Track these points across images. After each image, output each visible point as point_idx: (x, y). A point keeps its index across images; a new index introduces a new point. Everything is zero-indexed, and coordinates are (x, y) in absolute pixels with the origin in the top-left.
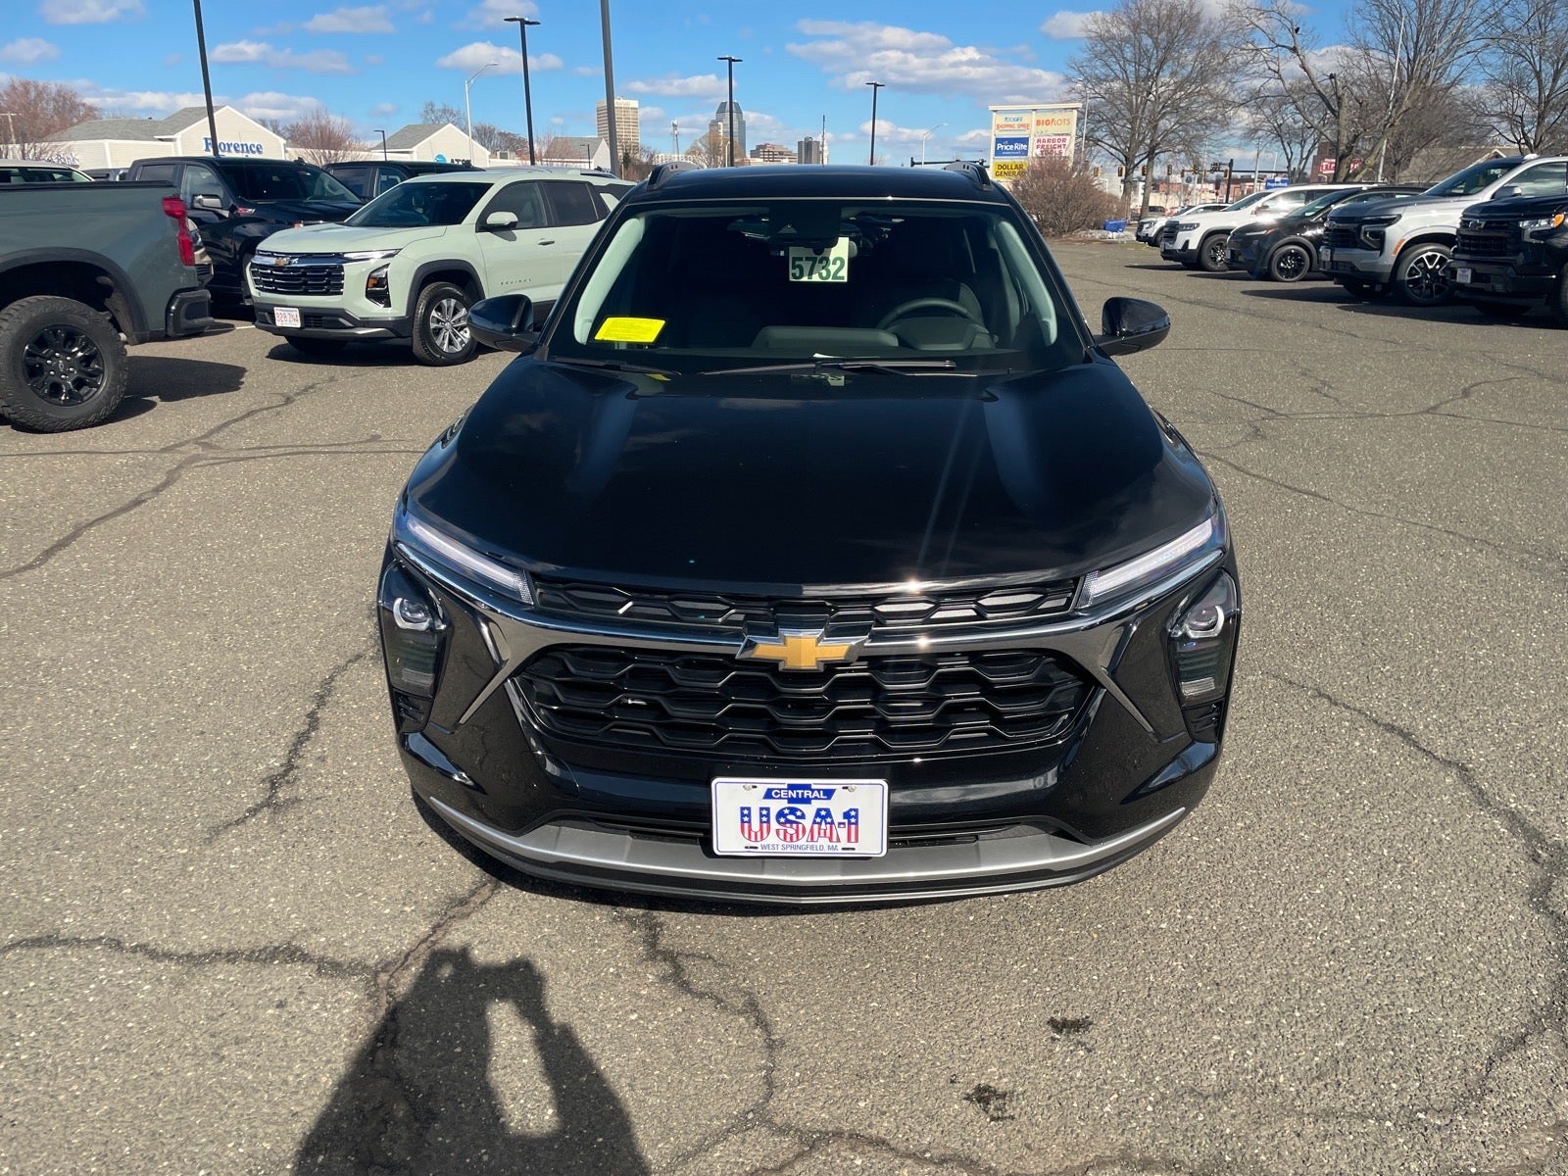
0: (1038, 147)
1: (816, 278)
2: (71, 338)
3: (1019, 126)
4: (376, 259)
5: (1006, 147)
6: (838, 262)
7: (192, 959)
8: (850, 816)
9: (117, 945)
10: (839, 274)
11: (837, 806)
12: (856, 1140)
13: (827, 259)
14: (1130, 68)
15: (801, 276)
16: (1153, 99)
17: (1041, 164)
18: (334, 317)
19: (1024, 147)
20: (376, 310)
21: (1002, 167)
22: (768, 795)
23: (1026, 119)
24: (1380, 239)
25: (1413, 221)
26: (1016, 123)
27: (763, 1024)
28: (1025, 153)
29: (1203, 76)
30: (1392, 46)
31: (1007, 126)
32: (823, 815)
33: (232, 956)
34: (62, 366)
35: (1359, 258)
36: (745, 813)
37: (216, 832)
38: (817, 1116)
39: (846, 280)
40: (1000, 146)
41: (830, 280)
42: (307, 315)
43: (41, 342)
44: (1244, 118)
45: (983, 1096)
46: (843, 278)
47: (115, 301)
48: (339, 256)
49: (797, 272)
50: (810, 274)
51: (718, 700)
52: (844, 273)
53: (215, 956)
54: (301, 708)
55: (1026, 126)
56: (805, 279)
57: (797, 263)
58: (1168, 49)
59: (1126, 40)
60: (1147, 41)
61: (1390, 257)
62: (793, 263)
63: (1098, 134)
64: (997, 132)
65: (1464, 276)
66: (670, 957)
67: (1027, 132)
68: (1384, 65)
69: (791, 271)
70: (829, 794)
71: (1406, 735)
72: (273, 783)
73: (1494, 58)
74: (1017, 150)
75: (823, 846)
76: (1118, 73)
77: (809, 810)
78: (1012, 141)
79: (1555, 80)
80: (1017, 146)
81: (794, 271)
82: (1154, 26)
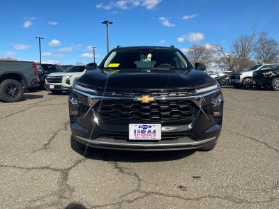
1: (145, 61)
2: (14, 86)
4: (68, 77)
6: (149, 58)
7: (28, 169)
8: (154, 131)
9: (15, 167)
11: (152, 129)
12: (156, 193)
13: (147, 57)
18: (60, 86)
20: (67, 85)
22: (139, 127)
24: (239, 78)
25: (244, 75)
27: (137, 177)
29: (206, 57)
30: (238, 52)
32: (149, 131)
33: (36, 168)
34: (12, 91)
35: (236, 81)
36: (135, 131)
37: (34, 152)
38: (149, 190)
41: (148, 61)
42: (56, 86)
43: (9, 87)
44: (213, 64)
45: (181, 187)
47: (23, 81)
48: (62, 77)
51: (130, 110)
52: (150, 60)
53: (33, 168)
54: (51, 135)
56: (143, 61)
57: (142, 58)
58: (200, 53)
59: (193, 52)
60: (197, 52)
61: (241, 81)
65: (254, 83)
66: (119, 168)
68: (236, 55)
70: (150, 127)
71: (254, 139)
72: (45, 145)
73: (255, 54)
75: (149, 138)
77: (147, 130)
82: (198, 50)
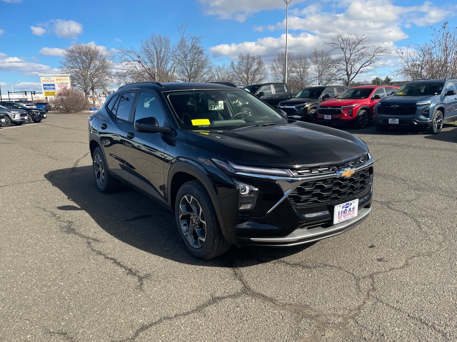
0: (58, 87)
1: (216, 109)
3: (51, 81)
5: (47, 87)
6: (221, 105)
10: (222, 108)
13: (218, 104)
14: (80, 65)
15: (212, 109)
16: (90, 74)
17: (64, 92)
19: (54, 87)
21: (47, 93)
23: (52, 78)
26: (49, 80)
28: (54, 89)
29: (103, 68)
31: (46, 81)
39: (223, 109)
40: (45, 87)
41: (219, 109)
46: (223, 108)
49: (211, 107)
50: (214, 108)
52: (223, 107)
55: (53, 81)
56: (213, 109)
57: (211, 105)
58: (91, 60)
59: (78, 57)
60: (84, 58)
62: (210, 105)
63: (75, 83)
64: (43, 82)
67: (54, 82)
69: (209, 107)
74: (51, 88)
76: (77, 66)
78: (49, 85)
79: (191, 71)
80: (51, 87)
81: (210, 107)
82: (85, 54)
